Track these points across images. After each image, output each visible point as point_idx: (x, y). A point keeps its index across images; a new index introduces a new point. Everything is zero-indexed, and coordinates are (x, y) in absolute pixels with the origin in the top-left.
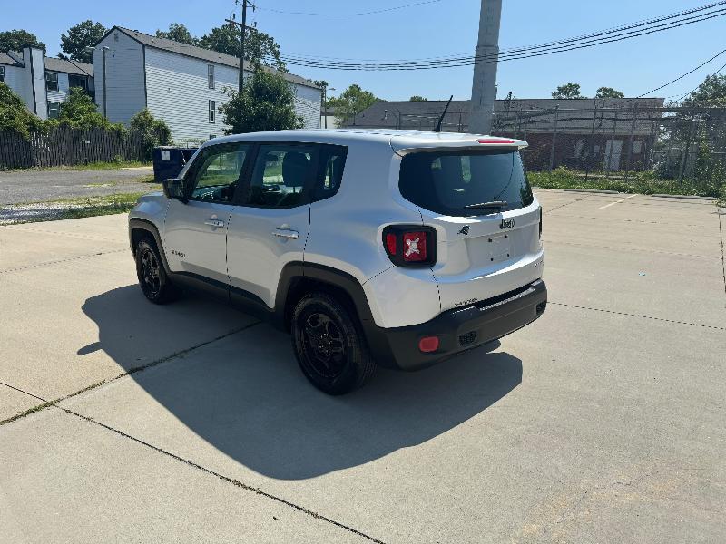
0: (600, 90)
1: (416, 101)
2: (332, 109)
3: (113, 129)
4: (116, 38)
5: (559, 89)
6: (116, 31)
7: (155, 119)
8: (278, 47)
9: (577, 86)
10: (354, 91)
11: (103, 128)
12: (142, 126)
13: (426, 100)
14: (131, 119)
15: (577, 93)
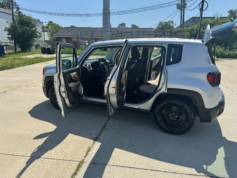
0: (132, 25)
1: (72, 27)
2: (45, 29)
5: (120, 25)
8: (19, 6)
9: (125, 24)
10: (50, 23)
13: (76, 27)
15: (125, 26)
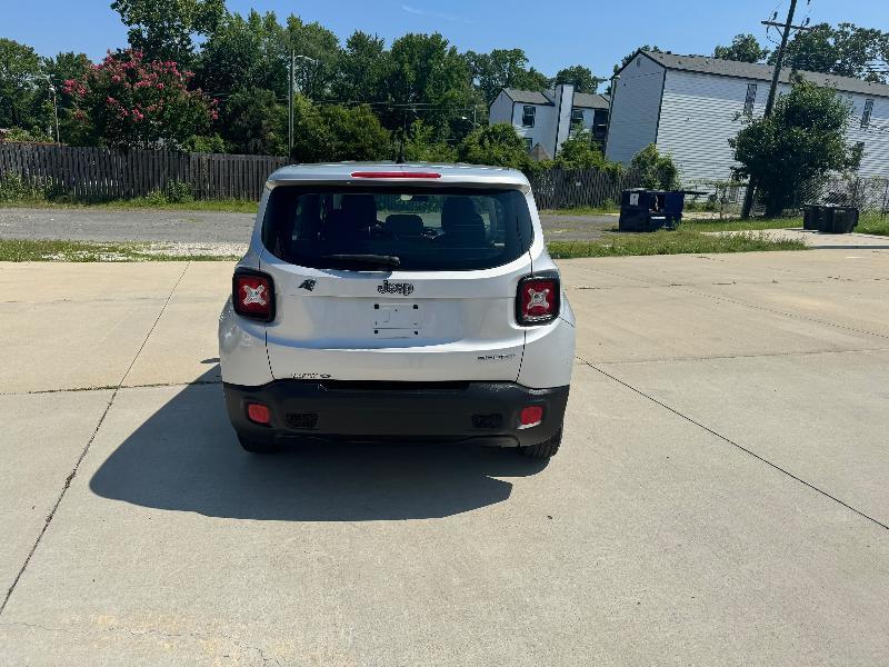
3: (608, 169)
4: (638, 64)
6: (640, 55)
7: (661, 156)
11: (598, 169)
12: (644, 164)
14: (634, 157)
